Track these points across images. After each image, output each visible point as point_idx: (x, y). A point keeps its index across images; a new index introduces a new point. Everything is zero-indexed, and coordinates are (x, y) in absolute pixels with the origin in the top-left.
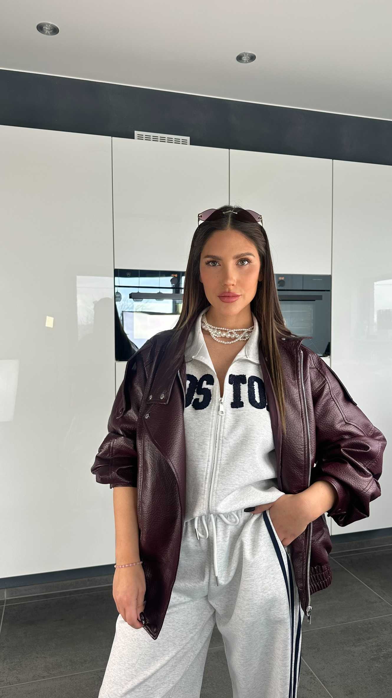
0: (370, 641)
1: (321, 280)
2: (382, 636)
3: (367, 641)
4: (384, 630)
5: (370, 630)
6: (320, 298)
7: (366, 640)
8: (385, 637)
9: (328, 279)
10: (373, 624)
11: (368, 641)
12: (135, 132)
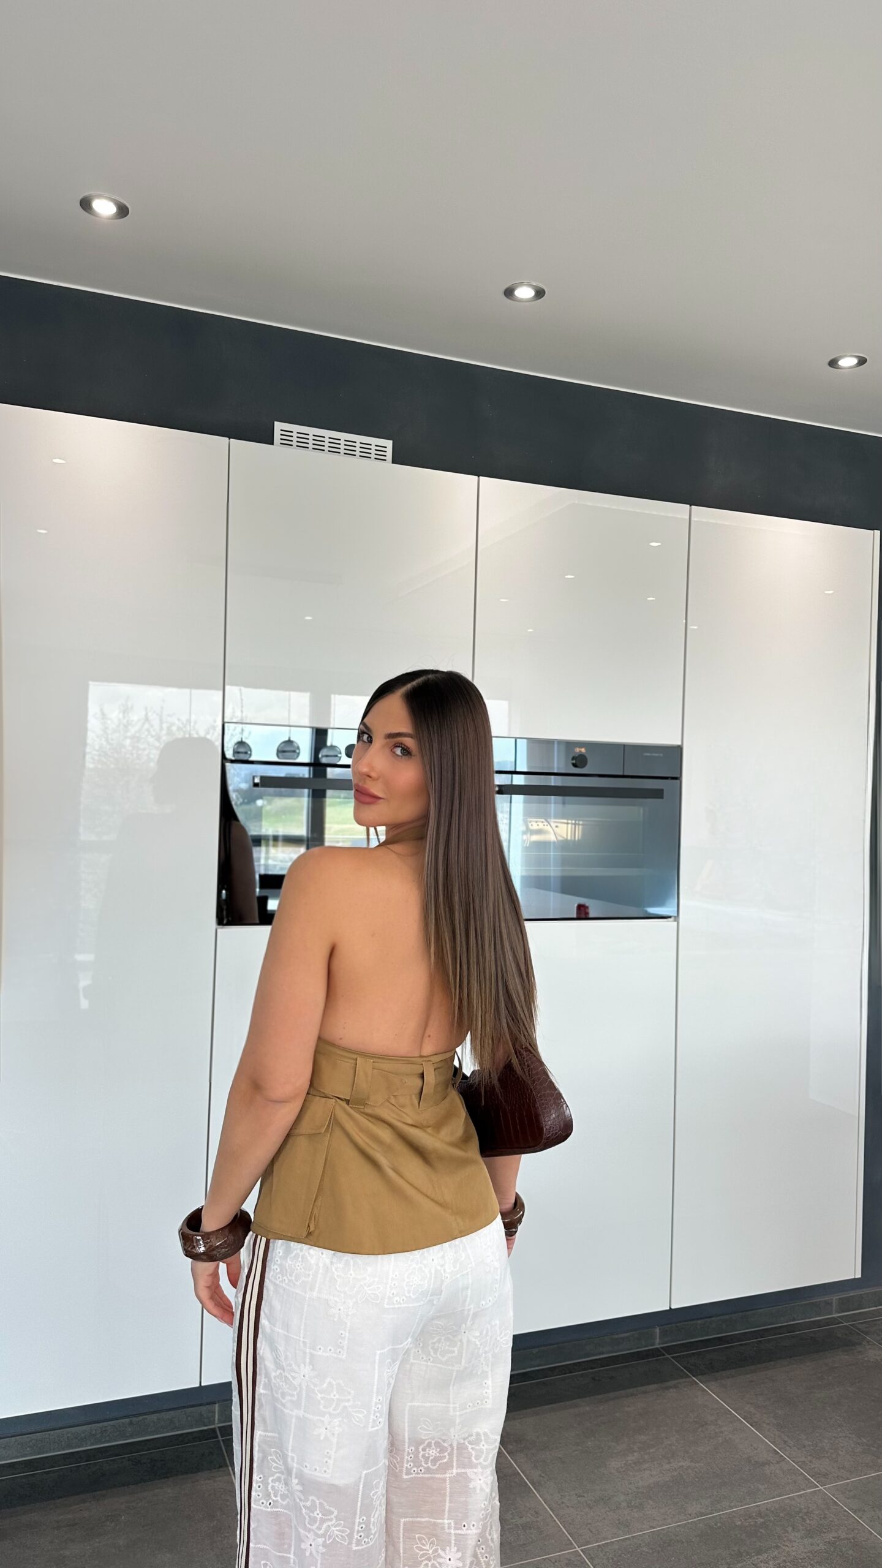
0: (759, 1557)
1: (661, 755)
2: (787, 1544)
3: (756, 1557)
4: (790, 1529)
5: (761, 1530)
6: (658, 794)
7: (753, 1555)
8: (793, 1547)
9: (675, 753)
10: (767, 1515)
11: (759, 1559)
12: (275, 422)
